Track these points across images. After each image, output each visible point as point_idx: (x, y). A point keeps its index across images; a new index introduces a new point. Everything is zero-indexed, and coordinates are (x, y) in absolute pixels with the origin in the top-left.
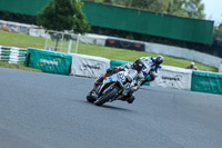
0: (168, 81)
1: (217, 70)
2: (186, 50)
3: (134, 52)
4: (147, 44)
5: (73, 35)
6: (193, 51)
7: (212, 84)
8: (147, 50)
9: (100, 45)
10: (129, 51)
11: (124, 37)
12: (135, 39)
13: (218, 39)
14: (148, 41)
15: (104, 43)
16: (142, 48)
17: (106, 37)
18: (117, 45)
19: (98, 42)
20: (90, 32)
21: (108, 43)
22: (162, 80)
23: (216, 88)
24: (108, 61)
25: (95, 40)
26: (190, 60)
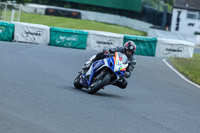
0: (102, 45)
1: (146, 34)
2: (118, 17)
3: (72, 19)
4: (83, 12)
5: (15, 5)
6: (124, 18)
7: (142, 47)
8: (83, 17)
9: (40, 14)
10: (67, 19)
12: (72, 8)
13: (147, 6)
14: (84, 9)
15: (43, 12)
16: (78, 16)
17: (45, 7)
18: (56, 13)
19: (38, 11)
20: (31, 2)
21: (48, 12)
22: (97, 45)
23: (146, 50)
24: (48, 28)
25: (36, 10)
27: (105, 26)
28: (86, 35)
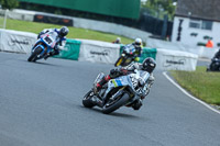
0: (96, 56)
1: (144, 44)
2: (114, 25)
4: (75, 19)
6: (121, 26)
8: (75, 25)
9: (28, 21)
10: (57, 26)
11: (53, 13)
12: (64, 14)
13: (145, 14)
14: (76, 16)
15: (32, 18)
16: (70, 24)
17: (33, 13)
18: (46, 20)
19: (26, 17)
20: (19, 8)
21: (36, 19)
22: (90, 55)
25: (23, 16)
26: (118, 35)
27: (100, 35)
28: (79, 44)
